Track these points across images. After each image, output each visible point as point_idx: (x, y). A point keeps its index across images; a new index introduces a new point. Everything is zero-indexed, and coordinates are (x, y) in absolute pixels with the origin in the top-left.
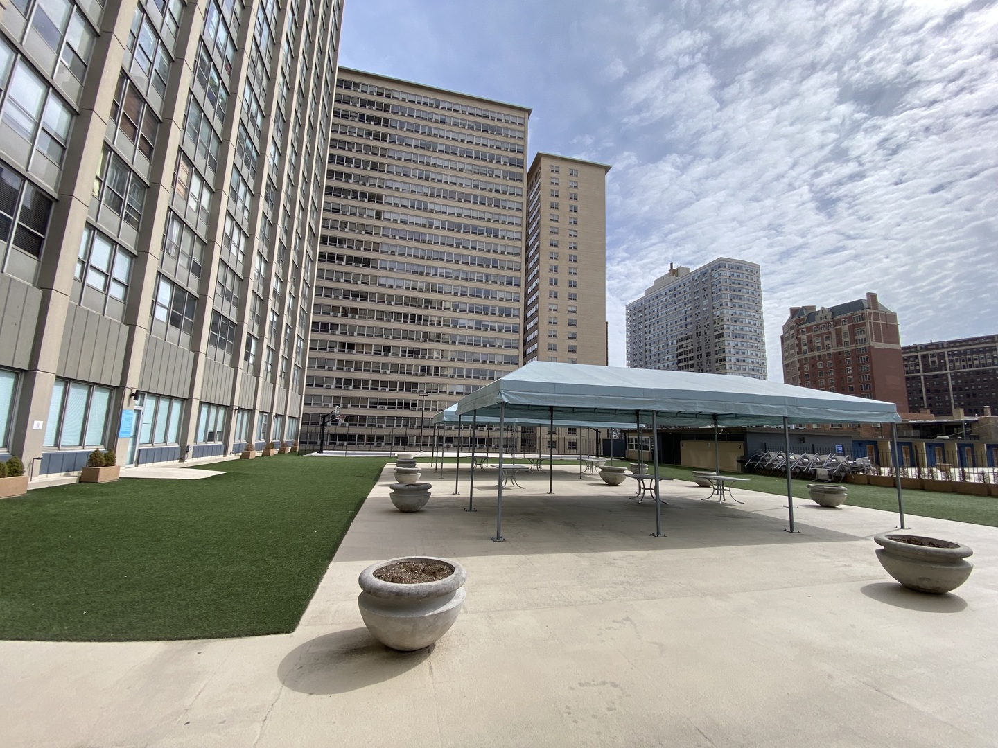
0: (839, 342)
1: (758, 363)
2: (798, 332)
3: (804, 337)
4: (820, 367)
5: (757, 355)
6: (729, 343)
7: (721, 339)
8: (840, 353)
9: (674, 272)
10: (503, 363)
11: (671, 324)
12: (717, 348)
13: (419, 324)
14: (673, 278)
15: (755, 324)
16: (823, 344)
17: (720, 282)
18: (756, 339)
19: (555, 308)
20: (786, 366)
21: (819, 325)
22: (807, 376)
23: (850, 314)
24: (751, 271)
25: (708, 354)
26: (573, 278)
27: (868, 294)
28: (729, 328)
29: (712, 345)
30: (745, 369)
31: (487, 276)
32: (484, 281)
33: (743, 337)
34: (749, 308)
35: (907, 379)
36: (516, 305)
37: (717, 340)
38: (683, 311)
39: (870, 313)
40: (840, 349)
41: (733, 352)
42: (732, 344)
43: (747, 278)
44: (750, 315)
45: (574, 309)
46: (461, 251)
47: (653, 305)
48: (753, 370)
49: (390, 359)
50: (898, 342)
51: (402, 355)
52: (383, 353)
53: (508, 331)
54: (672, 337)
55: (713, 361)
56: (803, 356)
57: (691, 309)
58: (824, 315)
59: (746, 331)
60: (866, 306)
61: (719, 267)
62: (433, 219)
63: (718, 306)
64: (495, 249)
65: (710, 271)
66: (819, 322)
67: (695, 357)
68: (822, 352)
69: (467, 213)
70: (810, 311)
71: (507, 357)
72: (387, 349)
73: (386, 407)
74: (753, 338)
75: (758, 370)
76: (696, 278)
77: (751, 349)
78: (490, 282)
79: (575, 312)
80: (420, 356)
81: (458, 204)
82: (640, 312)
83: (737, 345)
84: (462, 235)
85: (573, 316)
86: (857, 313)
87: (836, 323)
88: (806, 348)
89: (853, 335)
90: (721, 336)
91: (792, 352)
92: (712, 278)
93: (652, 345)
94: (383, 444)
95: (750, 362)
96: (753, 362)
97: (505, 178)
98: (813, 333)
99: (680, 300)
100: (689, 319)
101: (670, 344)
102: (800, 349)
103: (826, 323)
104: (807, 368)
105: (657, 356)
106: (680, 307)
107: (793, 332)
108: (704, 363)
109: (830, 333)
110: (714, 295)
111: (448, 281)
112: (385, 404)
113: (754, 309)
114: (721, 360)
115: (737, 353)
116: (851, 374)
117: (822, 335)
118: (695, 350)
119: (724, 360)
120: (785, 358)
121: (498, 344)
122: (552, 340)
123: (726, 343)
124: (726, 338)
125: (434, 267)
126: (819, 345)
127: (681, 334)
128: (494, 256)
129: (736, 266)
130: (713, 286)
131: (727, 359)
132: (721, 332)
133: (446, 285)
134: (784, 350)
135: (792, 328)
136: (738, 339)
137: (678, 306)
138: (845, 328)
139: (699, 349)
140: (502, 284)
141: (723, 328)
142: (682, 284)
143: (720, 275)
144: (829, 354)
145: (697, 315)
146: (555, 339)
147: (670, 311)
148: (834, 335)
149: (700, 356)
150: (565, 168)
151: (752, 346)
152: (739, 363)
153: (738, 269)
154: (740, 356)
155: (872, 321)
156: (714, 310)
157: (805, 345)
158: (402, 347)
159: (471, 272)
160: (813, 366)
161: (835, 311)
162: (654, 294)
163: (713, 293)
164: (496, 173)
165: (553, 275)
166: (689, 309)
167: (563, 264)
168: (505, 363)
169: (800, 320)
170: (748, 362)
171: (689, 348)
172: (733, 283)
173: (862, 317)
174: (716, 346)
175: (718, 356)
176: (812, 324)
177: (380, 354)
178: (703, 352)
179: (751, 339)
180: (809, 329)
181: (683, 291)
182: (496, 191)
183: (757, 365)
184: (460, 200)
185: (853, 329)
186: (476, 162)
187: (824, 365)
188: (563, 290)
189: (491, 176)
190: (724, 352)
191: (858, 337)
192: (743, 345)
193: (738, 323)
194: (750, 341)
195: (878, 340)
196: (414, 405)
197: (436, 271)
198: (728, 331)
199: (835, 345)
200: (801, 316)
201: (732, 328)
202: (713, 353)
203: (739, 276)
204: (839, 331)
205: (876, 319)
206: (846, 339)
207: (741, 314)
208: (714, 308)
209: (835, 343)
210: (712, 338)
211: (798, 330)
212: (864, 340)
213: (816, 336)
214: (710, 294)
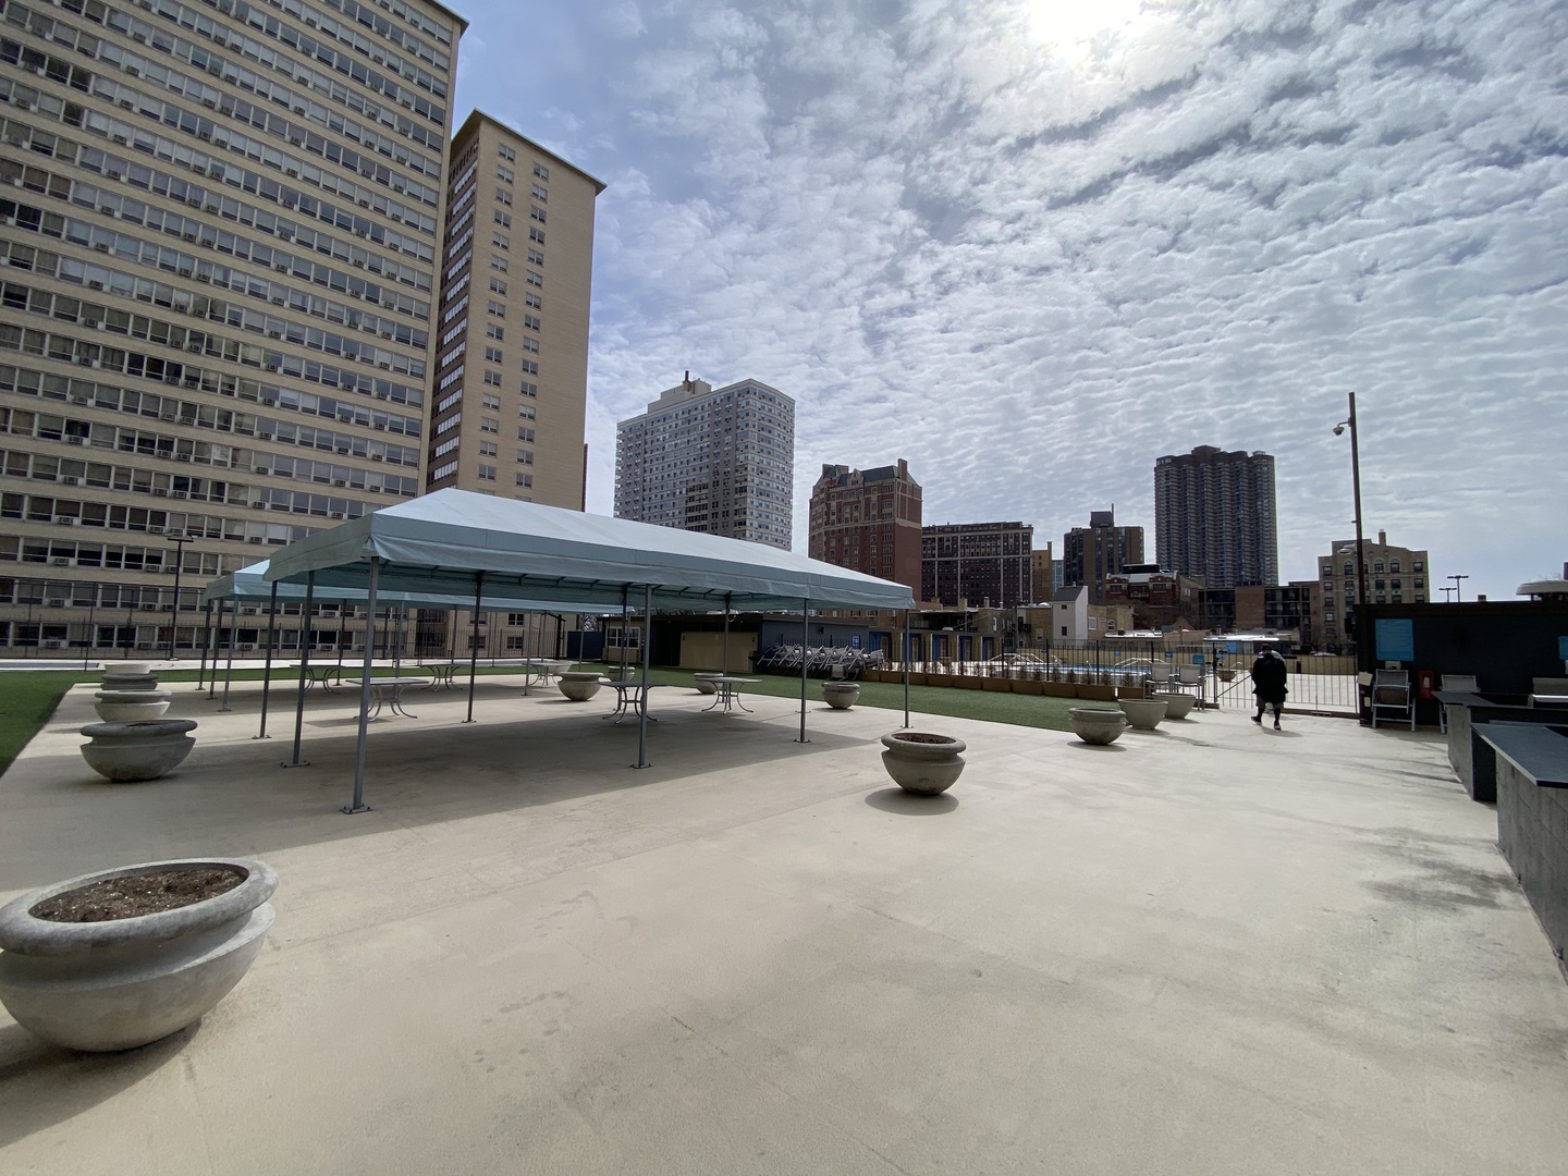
0: (867, 513)
1: (782, 531)
2: (830, 497)
3: (834, 504)
4: (847, 542)
5: (782, 521)
6: (752, 500)
7: (743, 495)
8: (866, 528)
9: (689, 386)
10: (382, 490)
11: (681, 463)
12: (737, 507)
13: (173, 383)
14: (687, 394)
15: (783, 479)
16: (852, 515)
17: (747, 414)
18: (783, 500)
19: (496, 404)
20: (812, 539)
21: (850, 490)
22: (832, 552)
23: (880, 482)
24: (785, 407)
25: (726, 514)
26: (531, 357)
27: (900, 460)
28: (754, 481)
29: (732, 502)
30: (767, 538)
31: (354, 313)
32: (346, 322)
33: (768, 496)
34: (779, 457)
35: (924, 563)
36: (417, 383)
37: (738, 496)
38: (699, 446)
39: (899, 483)
40: (869, 523)
41: (755, 513)
42: (756, 503)
43: (780, 415)
44: (778, 467)
45: (531, 412)
46: (290, 247)
47: (658, 430)
49: (86, 452)
50: (920, 521)
51: (121, 448)
52: (65, 437)
53: (396, 429)
54: (681, 482)
55: (731, 524)
56: (830, 528)
57: (708, 446)
58: (855, 479)
59: (773, 487)
60: (896, 474)
61: (748, 392)
62: (224, 162)
63: (742, 447)
64: (377, 266)
65: (736, 395)
66: (850, 486)
67: (710, 517)
68: (852, 525)
69: (312, 174)
70: (843, 472)
71: (390, 479)
72: (78, 429)
73: (73, 561)
74: (780, 498)
76: (718, 402)
77: (776, 512)
78: (360, 328)
79: (531, 417)
80: (174, 454)
81: (292, 150)
82: (638, 437)
83: (761, 505)
84: (294, 215)
85: (528, 424)
86: (887, 482)
87: (867, 490)
88: (834, 517)
89: (881, 507)
90: (743, 490)
91: (820, 521)
92: (738, 406)
93: (654, 491)
94: (64, 644)
95: (774, 529)
96: (777, 530)
97: (404, 133)
98: (843, 501)
99: (696, 429)
100: (705, 460)
101: (678, 493)
102: (828, 518)
103: (857, 489)
104: (833, 544)
105: (658, 509)
106: (695, 439)
107: (822, 496)
108: (720, 524)
109: (859, 502)
110: (739, 431)
111: (255, 303)
112: (70, 553)
113: (784, 459)
114: (740, 524)
115: (760, 515)
116: (874, 554)
117: (851, 504)
118: (710, 506)
119: (745, 524)
120: (812, 529)
121: (373, 452)
122: (487, 461)
123: (748, 500)
124: (749, 494)
125: (218, 266)
126: (848, 516)
127: (694, 480)
128: (373, 278)
129: (769, 396)
130: (738, 417)
131: (748, 523)
132: (744, 484)
133: (248, 310)
134: (812, 519)
135: (822, 491)
136: (762, 497)
137: (692, 438)
138: (874, 498)
139: (715, 505)
140: (387, 336)
141: (746, 480)
142: (700, 408)
143: (748, 403)
144: (856, 528)
145: (716, 455)
146: (492, 459)
147: (681, 443)
148: (863, 503)
149: (715, 515)
150: (525, 158)
151: (777, 509)
152: (761, 530)
153: (770, 400)
154: (763, 520)
155: (900, 493)
156: (738, 453)
157: (833, 514)
158: (122, 428)
159: (315, 298)
160: (840, 541)
161: (868, 475)
162: (659, 414)
163: (738, 428)
164: (383, 115)
165: (495, 344)
166: (706, 445)
167: (514, 327)
168: (386, 490)
169: (831, 482)
170: (771, 529)
171: (703, 502)
172: (763, 418)
173: (891, 488)
174: (736, 503)
175: (737, 518)
176: (843, 488)
177: (58, 437)
178: (720, 510)
179: (777, 499)
180: (840, 494)
181: (699, 417)
182: (382, 151)
184: (295, 142)
185: (881, 499)
186: (340, 77)
187: (851, 541)
188: (512, 374)
189: (372, 117)
190: (745, 513)
191: (886, 511)
192: (768, 506)
193: (763, 476)
194: (776, 501)
195: (903, 516)
196: (158, 560)
197: (226, 276)
198: (751, 484)
199: (863, 517)
200: (833, 477)
201: (757, 480)
202: (731, 513)
203: (770, 410)
204: (868, 501)
205: (904, 491)
206: (874, 512)
207: (769, 463)
208: (737, 449)
209: (863, 515)
210: (732, 491)
211: (828, 495)
212: (890, 515)
213: (845, 504)
214: (734, 428)
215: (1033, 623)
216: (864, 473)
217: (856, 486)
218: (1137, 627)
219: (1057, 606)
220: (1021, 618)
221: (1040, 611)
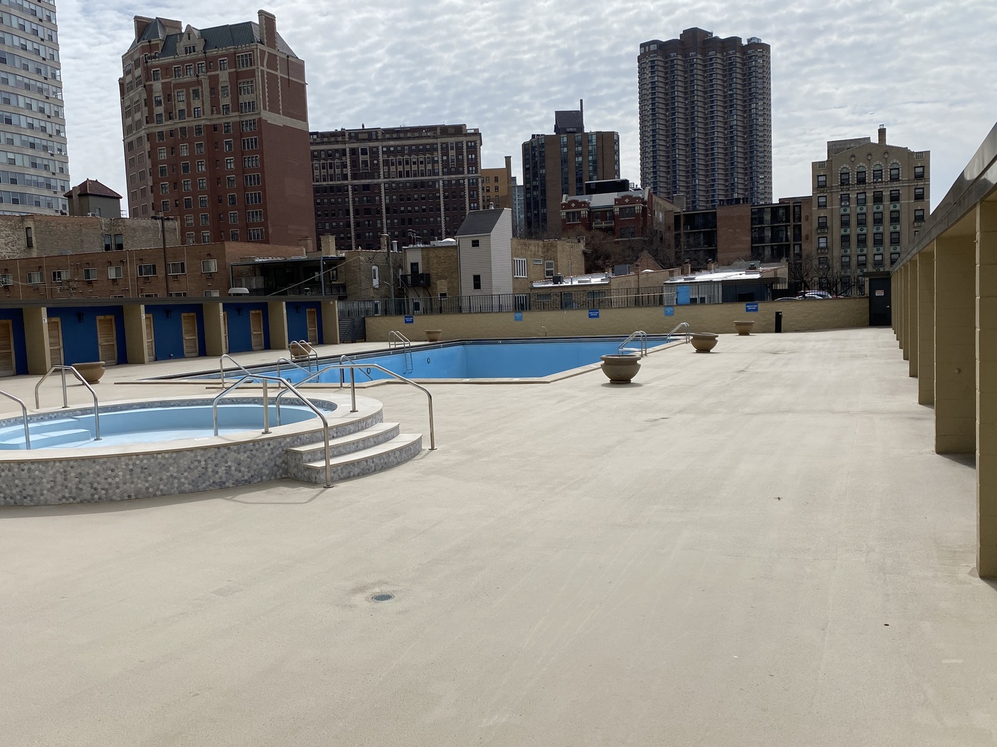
0: (215, 104)
1: (44, 129)
2: (149, 75)
3: (157, 86)
4: (185, 153)
5: (42, 110)
8: (215, 128)
15: (35, 32)
16: (189, 105)
18: (39, 71)
20: (129, 147)
21: (182, 63)
22: (163, 170)
23: (231, 49)
27: (261, 13)
33: (4, 62)
35: (316, 189)
39: (263, 52)
40: (219, 119)
48: (33, 146)
50: (303, 117)
56: (156, 128)
58: (190, 43)
59: (14, 46)
60: (257, 37)
66: (182, 56)
68: (189, 122)
70: (170, 31)
74: (31, 67)
75: (45, 148)
77: (25, 92)
86: (243, 49)
87: (211, 63)
88: (159, 110)
89: (237, 91)
91: (138, 116)
95: (24, 125)
96: (31, 126)
98: (173, 80)
102: (151, 111)
103: (194, 61)
104: (163, 155)
109: (199, 83)
116: (232, 172)
117: (186, 85)
120: (127, 130)
126: (182, 106)
134: (126, 113)
135: (137, 64)
138: (224, 76)
144: (199, 129)
148: (205, 89)
151: (27, 87)
155: (265, 69)
157: (159, 103)
160: (173, 150)
161: (212, 36)
169: (151, 47)
170: (19, 126)
173: (249, 59)
176: (170, 59)
179: (26, 68)
180: (166, 69)
183: (41, 135)
185: (236, 77)
187: (191, 150)
191: (244, 98)
192: (5, 82)
194: (23, 73)
195: (274, 109)
199: (208, 110)
200: (155, 40)
204: (214, 81)
205: (272, 65)
206: (226, 101)
209: (207, 106)
211: (147, 70)
212: (252, 106)
213: (177, 86)
215: (433, 272)
216: (204, 32)
217: (193, 55)
218: (589, 270)
219: (465, 242)
220: (414, 265)
221: (442, 252)
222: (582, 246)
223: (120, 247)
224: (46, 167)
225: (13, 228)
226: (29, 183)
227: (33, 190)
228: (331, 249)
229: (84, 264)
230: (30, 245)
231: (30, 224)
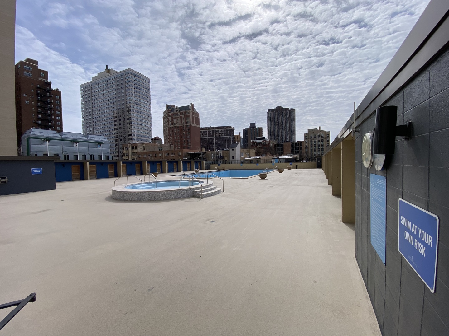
0: (181, 122)
1: (148, 126)
2: (169, 116)
3: (170, 118)
4: (175, 131)
5: (148, 123)
6: (133, 115)
7: (130, 112)
8: (181, 126)
9: (108, 71)
11: (106, 100)
12: (128, 117)
14: (107, 74)
15: (147, 108)
16: (176, 122)
17: (129, 82)
18: (147, 115)
20: (164, 130)
21: (175, 113)
22: (171, 135)
23: (185, 111)
24: (146, 81)
25: (124, 120)
27: (191, 104)
28: (134, 107)
29: (126, 115)
30: (141, 129)
33: (140, 113)
34: (144, 99)
35: (201, 139)
37: (128, 113)
38: (112, 94)
39: (191, 111)
40: (182, 125)
41: (135, 119)
42: (135, 115)
43: (143, 83)
44: (144, 103)
47: (96, 88)
48: (145, 130)
50: (199, 125)
54: (106, 108)
55: (126, 123)
56: (170, 126)
57: (115, 94)
58: (177, 110)
59: (143, 110)
60: (190, 108)
61: (129, 74)
63: (128, 94)
65: (124, 75)
66: (175, 112)
67: (118, 121)
68: (176, 125)
70: (173, 107)
74: (146, 114)
75: (148, 130)
76: (118, 77)
77: (144, 119)
82: (89, 90)
83: (138, 116)
86: (187, 111)
87: (181, 114)
88: (170, 123)
89: (186, 119)
90: (130, 111)
91: (166, 124)
92: (126, 79)
93: (96, 111)
95: (144, 126)
96: (145, 126)
98: (173, 117)
99: (110, 87)
100: (115, 99)
101: (105, 112)
102: (169, 123)
103: (177, 113)
104: (171, 132)
106: (110, 91)
108: (122, 124)
109: (178, 117)
110: (126, 88)
115: (138, 120)
116: (184, 135)
117: (176, 118)
118: (118, 117)
119: (131, 123)
120: (164, 127)
123: (132, 115)
124: (132, 112)
126: (175, 122)
127: (111, 107)
129: (138, 76)
130: (126, 83)
131: (132, 123)
132: (130, 108)
134: (164, 123)
135: (166, 114)
136: (138, 114)
138: (183, 116)
139: (120, 117)
142: (111, 79)
143: (129, 78)
144: (178, 127)
145: (119, 97)
147: (105, 93)
148: (180, 119)
149: (120, 120)
151: (145, 118)
152: (139, 126)
153: (139, 77)
154: (139, 122)
155: (192, 115)
156: (127, 96)
157: (170, 121)
160: (173, 131)
162: (96, 81)
163: (126, 87)
166: (114, 93)
169: (169, 111)
170: (143, 126)
172: (136, 84)
173: (188, 113)
174: (127, 116)
175: (128, 121)
176: (173, 113)
178: (122, 118)
179: (145, 114)
180: (172, 115)
181: (111, 83)
183: (147, 128)
185: (186, 116)
187: (176, 131)
190: (131, 119)
191: (187, 121)
192: (141, 117)
193: (138, 106)
194: (144, 115)
195: (193, 123)
198: (133, 108)
199: (180, 123)
200: (170, 109)
201: (135, 107)
202: (126, 119)
203: (139, 81)
204: (181, 117)
205: (193, 114)
206: (183, 121)
207: (140, 101)
208: (126, 95)
209: (180, 122)
210: (126, 111)
211: (168, 115)
212: (189, 122)
213: (174, 118)
214: (124, 87)
215: (224, 155)
216: (180, 108)
218: (256, 156)
219: (231, 149)
220: (220, 154)
221: (226, 151)
222: (255, 151)
223: (162, 150)
224: (148, 134)
225: (141, 146)
226: (144, 137)
227: (145, 138)
228: (204, 151)
229: (155, 153)
230: (144, 149)
231: (144, 145)
